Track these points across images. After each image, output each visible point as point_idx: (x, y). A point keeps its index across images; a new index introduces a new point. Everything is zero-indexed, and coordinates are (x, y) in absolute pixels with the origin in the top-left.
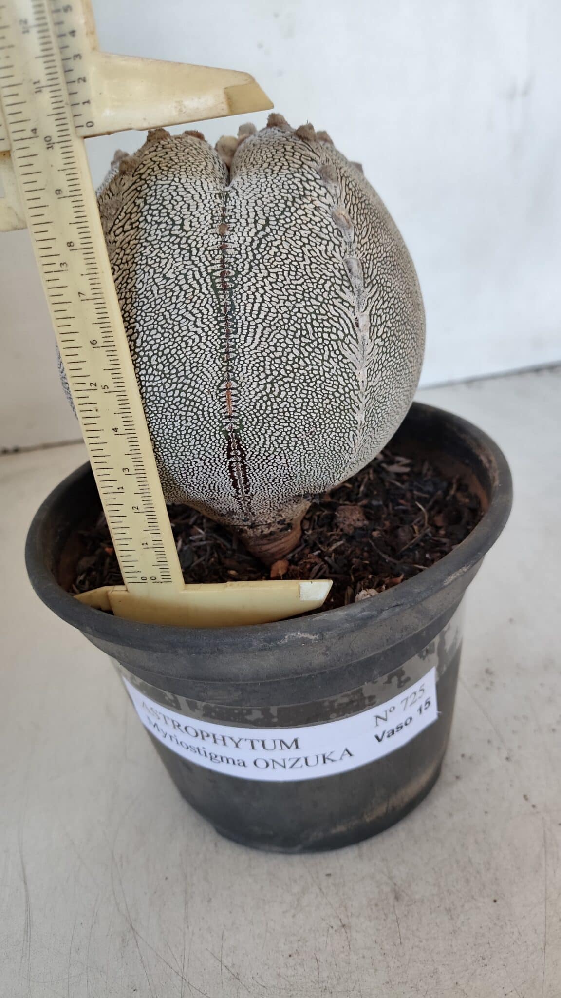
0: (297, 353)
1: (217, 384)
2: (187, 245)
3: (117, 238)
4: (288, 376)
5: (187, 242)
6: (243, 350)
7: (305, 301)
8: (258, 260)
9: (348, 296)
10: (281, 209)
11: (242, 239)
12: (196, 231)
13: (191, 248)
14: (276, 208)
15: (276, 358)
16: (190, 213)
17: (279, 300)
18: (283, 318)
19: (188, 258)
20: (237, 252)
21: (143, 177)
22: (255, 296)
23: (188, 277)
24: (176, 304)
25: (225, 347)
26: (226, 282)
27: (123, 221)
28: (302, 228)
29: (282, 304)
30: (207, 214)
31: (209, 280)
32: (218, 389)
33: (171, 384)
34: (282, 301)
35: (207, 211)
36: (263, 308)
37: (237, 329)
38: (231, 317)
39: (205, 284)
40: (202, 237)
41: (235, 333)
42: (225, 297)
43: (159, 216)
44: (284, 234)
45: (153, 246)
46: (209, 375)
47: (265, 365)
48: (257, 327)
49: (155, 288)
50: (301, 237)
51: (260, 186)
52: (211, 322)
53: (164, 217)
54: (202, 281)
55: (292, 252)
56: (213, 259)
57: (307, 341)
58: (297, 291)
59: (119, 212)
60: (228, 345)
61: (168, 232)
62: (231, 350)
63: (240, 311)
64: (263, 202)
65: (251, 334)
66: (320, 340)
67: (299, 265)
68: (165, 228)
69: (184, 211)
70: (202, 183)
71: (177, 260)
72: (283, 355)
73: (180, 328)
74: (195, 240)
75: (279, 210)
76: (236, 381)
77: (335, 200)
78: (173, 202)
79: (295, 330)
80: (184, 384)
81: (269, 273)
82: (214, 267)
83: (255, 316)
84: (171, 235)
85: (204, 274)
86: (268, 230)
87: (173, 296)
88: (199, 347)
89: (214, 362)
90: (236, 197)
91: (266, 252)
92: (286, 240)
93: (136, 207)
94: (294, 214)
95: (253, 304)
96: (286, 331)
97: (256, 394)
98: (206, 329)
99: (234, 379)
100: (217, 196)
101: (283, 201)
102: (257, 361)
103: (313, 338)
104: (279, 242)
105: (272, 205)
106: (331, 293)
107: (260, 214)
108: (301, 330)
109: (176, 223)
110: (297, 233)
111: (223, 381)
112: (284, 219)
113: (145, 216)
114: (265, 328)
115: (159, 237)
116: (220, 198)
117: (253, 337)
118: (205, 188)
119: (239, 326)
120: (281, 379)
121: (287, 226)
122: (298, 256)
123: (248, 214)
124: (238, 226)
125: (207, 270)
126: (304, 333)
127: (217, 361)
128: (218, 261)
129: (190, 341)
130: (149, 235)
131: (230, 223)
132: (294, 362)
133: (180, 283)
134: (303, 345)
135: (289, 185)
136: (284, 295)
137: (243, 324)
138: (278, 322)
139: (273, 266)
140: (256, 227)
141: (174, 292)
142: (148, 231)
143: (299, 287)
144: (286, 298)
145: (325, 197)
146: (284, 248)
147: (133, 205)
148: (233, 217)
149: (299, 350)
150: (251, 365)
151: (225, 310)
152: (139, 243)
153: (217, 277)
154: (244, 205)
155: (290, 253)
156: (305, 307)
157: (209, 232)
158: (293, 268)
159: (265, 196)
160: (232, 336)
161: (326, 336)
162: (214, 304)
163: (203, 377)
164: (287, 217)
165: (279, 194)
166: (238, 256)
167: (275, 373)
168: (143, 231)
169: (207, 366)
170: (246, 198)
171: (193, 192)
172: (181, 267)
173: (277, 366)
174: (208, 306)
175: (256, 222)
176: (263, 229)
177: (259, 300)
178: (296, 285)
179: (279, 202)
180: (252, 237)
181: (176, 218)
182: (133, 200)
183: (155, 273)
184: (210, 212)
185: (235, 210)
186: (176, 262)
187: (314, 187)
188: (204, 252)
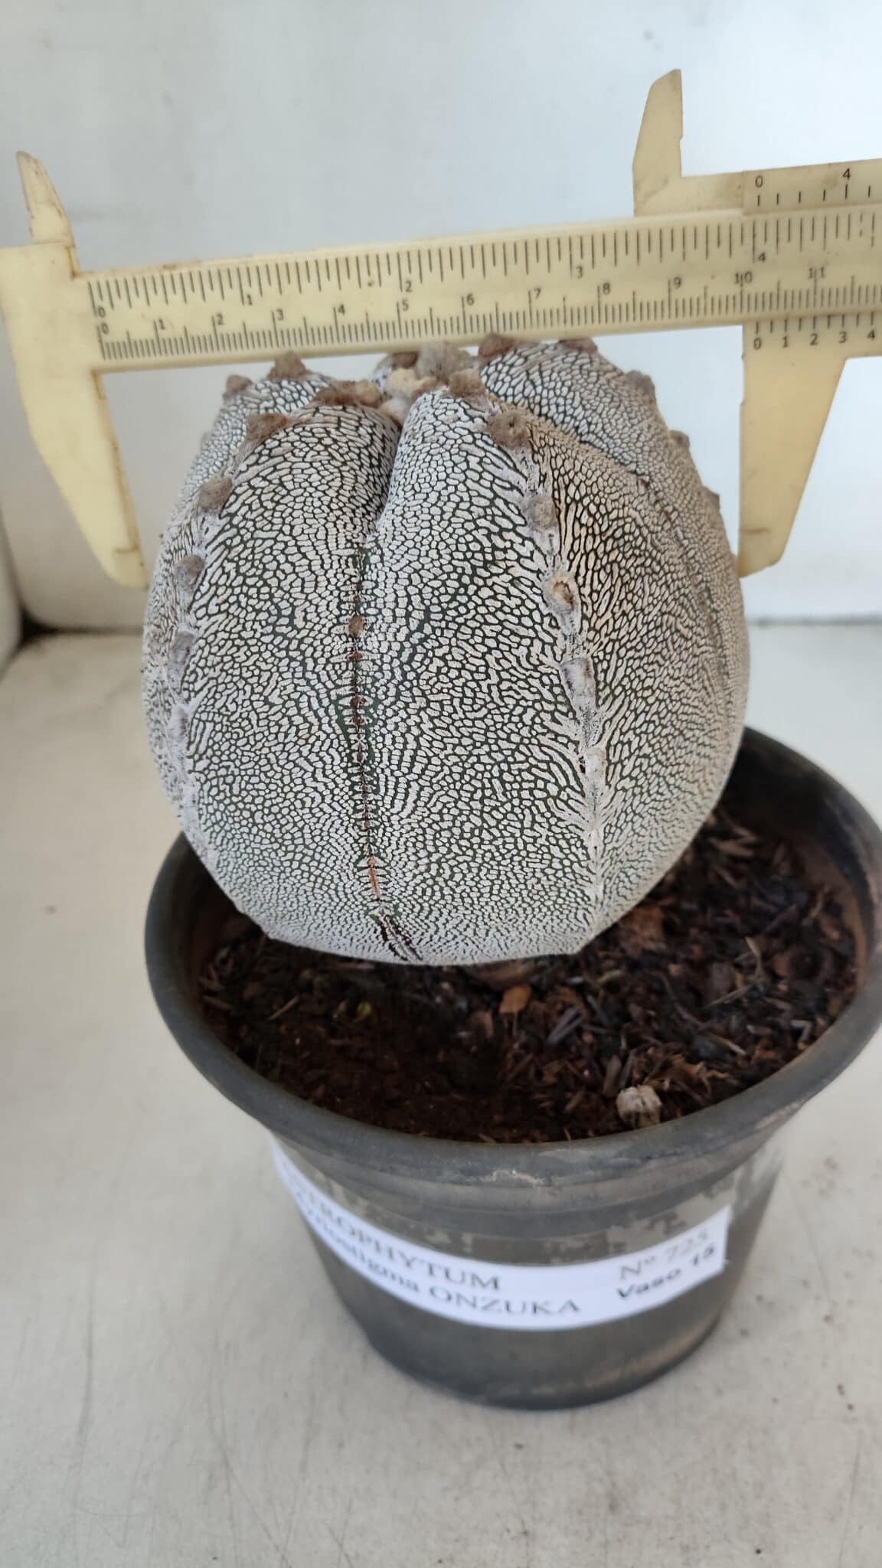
0: (479, 822)
1: (353, 860)
2: (299, 652)
4: (464, 854)
5: (298, 649)
6: (389, 817)
7: (490, 745)
8: (411, 681)
9: (566, 727)
10: (451, 591)
11: (385, 645)
12: (312, 629)
13: (305, 658)
14: (442, 590)
15: (442, 829)
16: (304, 596)
17: (445, 744)
18: (451, 772)
19: (300, 675)
20: (376, 668)
21: (235, 521)
22: (405, 739)
23: (301, 705)
24: (285, 744)
25: (361, 810)
26: (359, 715)
27: (207, 597)
28: (486, 623)
29: (449, 751)
30: (331, 598)
31: (332, 711)
32: (355, 866)
34: (450, 747)
35: (331, 593)
36: (418, 758)
37: (378, 786)
38: (368, 769)
39: (327, 718)
40: (322, 640)
41: (376, 792)
42: (359, 737)
43: (258, 598)
44: (455, 635)
45: (249, 647)
46: (340, 848)
47: (425, 839)
48: (409, 786)
49: (253, 716)
50: (485, 637)
51: (418, 545)
52: (339, 775)
53: (265, 601)
54: (321, 713)
55: (468, 666)
56: (340, 677)
57: (493, 803)
58: (475, 730)
59: (200, 579)
60: (366, 808)
61: (269, 629)
62: (372, 815)
63: (381, 761)
64: (422, 577)
65: (400, 796)
66: (516, 801)
67: (480, 686)
68: (266, 620)
69: (296, 592)
70: (327, 534)
71: (284, 676)
72: (454, 826)
73: (292, 780)
74: (311, 645)
75: (447, 593)
76: (383, 859)
77: (549, 562)
78: (279, 573)
79: (472, 789)
80: (304, 855)
81: (428, 702)
82: (341, 692)
83: (406, 771)
84: (275, 634)
85: (326, 702)
86: (427, 629)
87: (279, 732)
89: (346, 831)
90: (380, 565)
91: (424, 668)
92: (457, 646)
93: (225, 576)
94: (474, 598)
95: (402, 751)
96: (458, 791)
97: (415, 876)
98: (331, 785)
99: (378, 855)
100: (350, 560)
101: (454, 576)
102: (413, 834)
103: (504, 799)
104: (446, 649)
105: (436, 584)
106: (536, 726)
107: (416, 599)
108: (483, 788)
109: (284, 612)
110: (478, 632)
111: (361, 857)
112: (456, 609)
113: (238, 596)
114: (422, 788)
115: (258, 635)
116: (355, 564)
117: (405, 800)
118: (332, 545)
119: (382, 783)
120: (454, 858)
121: (460, 620)
122: (477, 671)
123: (396, 601)
124: (380, 622)
125: (329, 696)
126: (488, 793)
127: (350, 830)
128: (348, 682)
129: (308, 800)
130: (244, 629)
131: (366, 615)
132: (473, 835)
133: (290, 713)
134: (487, 809)
135: (467, 543)
136: (453, 737)
137: (387, 780)
138: (443, 779)
139: (435, 691)
140: (408, 624)
141: (280, 726)
142: (242, 621)
143: (478, 723)
144: (456, 741)
145: (530, 558)
146: (453, 659)
147: (220, 571)
148: (373, 604)
149: (481, 817)
151: (359, 758)
152: (229, 639)
153: (346, 707)
155: (463, 667)
156: (488, 754)
157: (334, 631)
158: (469, 693)
159: (426, 567)
160: (372, 797)
161: (525, 794)
162: (341, 749)
164: (461, 604)
165: (450, 563)
166: (378, 675)
167: (443, 850)
168: (236, 620)
169: (337, 836)
171: (311, 555)
172: (290, 688)
173: (445, 841)
174: (332, 751)
175: (408, 615)
176: (420, 629)
177: (412, 745)
178: (473, 721)
179: (449, 578)
180: (401, 643)
181: (284, 604)
182: (220, 561)
183: (253, 692)
184: (336, 593)
185: (376, 591)
186: (283, 679)
187: (512, 542)
188: (325, 665)
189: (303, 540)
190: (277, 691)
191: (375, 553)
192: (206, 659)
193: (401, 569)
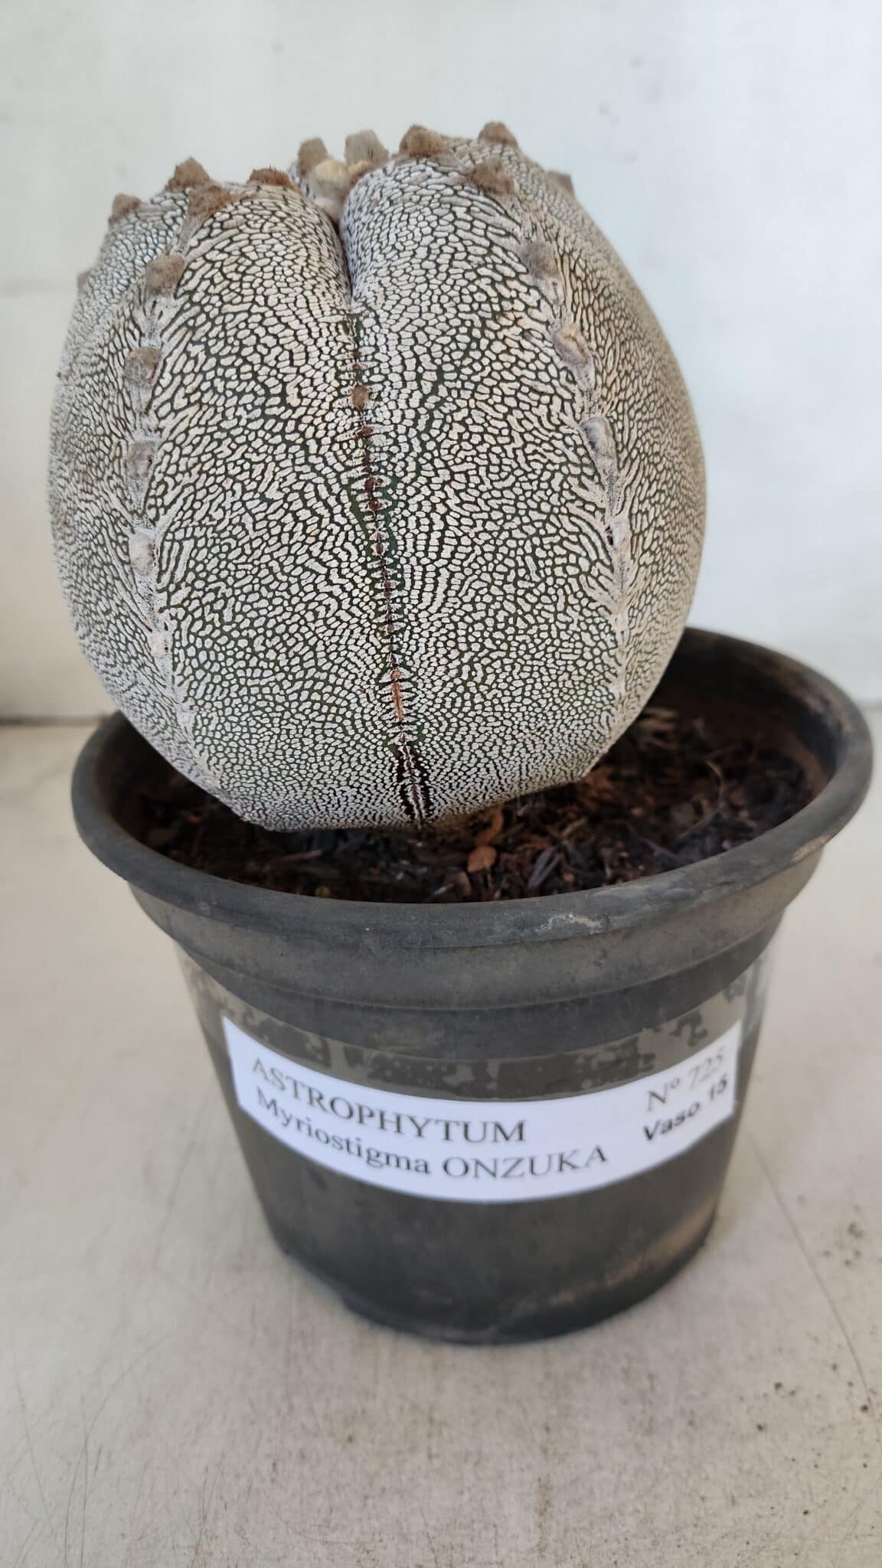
0: (513, 609)
1: (374, 676)
2: (297, 435)
3: (163, 423)
4: (499, 649)
5: (296, 430)
6: (416, 615)
7: (521, 517)
8: (431, 452)
9: (594, 494)
10: (463, 346)
11: (398, 414)
12: (310, 406)
13: (306, 440)
14: (453, 346)
15: (475, 622)
16: (294, 370)
17: (474, 521)
18: (483, 552)
19: (302, 460)
20: (391, 441)
21: (196, 298)
22: (431, 519)
23: (307, 496)
24: (290, 546)
25: (384, 612)
26: (375, 499)
27: (171, 390)
28: (503, 380)
29: (479, 528)
30: (326, 369)
31: (344, 499)
32: (377, 683)
33: (293, 682)
34: (479, 523)
35: (326, 363)
36: (446, 540)
37: (402, 580)
38: (391, 561)
39: (339, 507)
40: (323, 417)
41: (400, 588)
42: (377, 526)
43: (238, 378)
44: (472, 396)
45: (233, 439)
46: (360, 663)
47: (457, 636)
48: (438, 574)
49: (247, 520)
50: (503, 396)
51: (417, 301)
52: (357, 574)
53: (248, 381)
54: (332, 501)
55: (490, 429)
56: (349, 457)
57: (527, 585)
58: (504, 501)
59: (158, 371)
60: (390, 608)
61: (258, 412)
62: (396, 616)
63: (405, 549)
64: (428, 335)
65: (429, 588)
66: (550, 581)
67: (504, 451)
68: (252, 403)
69: (284, 366)
70: (307, 302)
71: (282, 464)
72: (487, 616)
73: (301, 588)
74: (311, 424)
75: (458, 349)
76: (408, 668)
77: (557, 311)
78: (260, 348)
79: (506, 570)
80: (316, 681)
81: (452, 474)
82: (353, 473)
83: (433, 556)
84: (265, 417)
85: (336, 489)
86: (443, 392)
87: (281, 532)
88: (338, 619)
89: (367, 640)
90: (376, 328)
91: (444, 435)
92: (477, 408)
93: (192, 362)
94: (487, 353)
95: (428, 534)
96: (491, 574)
97: (444, 684)
98: (349, 587)
99: (404, 664)
100: (340, 327)
101: (463, 330)
102: (443, 631)
103: (537, 579)
104: (465, 412)
105: (445, 340)
106: (565, 493)
107: (425, 359)
108: (517, 568)
109: (272, 391)
110: (495, 390)
111: (384, 671)
112: (470, 366)
113: (212, 381)
114: (452, 574)
115: (243, 422)
116: (347, 331)
117: (434, 592)
118: (316, 312)
119: (407, 576)
120: (487, 656)
121: (476, 378)
122: (500, 434)
123: (403, 363)
124: (388, 389)
125: (339, 481)
126: (522, 572)
127: (372, 638)
128: (359, 461)
129: (322, 610)
130: (224, 418)
131: (371, 383)
132: (507, 625)
133: (293, 508)
134: (520, 593)
135: (472, 294)
136: (482, 511)
137: (413, 570)
138: (475, 561)
139: (458, 460)
140: (420, 388)
141: (284, 524)
142: (220, 410)
143: (507, 493)
144: (485, 516)
145: (538, 307)
146: (474, 423)
147: (184, 357)
148: (376, 370)
149: (515, 603)
150: (433, 640)
151: (380, 549)
153: (360, 492)
154: (392, 343)
155: (486, 431)
156: (520, 527)
157: (336, 405)
158: (495, 460)
159: (431, 323)
160: (396, 593)
161: (558, 571)
162: (358, 541)
163: (350, 667)
164: (474, 360)
165: (456, 316)
166: (394, 449)
167: (476, 647)
168: (212, 410)
169: (355, 648)
170: (396, 328)
171: (295, 324)
172: (292, 478)
173: (478, 635)
174: (348, 546)
175: (419, 378)
176: (435, 391)
177: (439, 525)
178: (501, 490)
179: (458, 332)
180: (415, 409)
181: (271, 382)
182: (182, 346)
183: (244, 491)
184: (331, 363)
185: (377, 356)
186: (282, 469)
187: (518, 292)
188: (331, 445)
189: (281, 310)
190: (276, 484)
191: (367, 317)
192: (177, 464)
193: (403, 329)
